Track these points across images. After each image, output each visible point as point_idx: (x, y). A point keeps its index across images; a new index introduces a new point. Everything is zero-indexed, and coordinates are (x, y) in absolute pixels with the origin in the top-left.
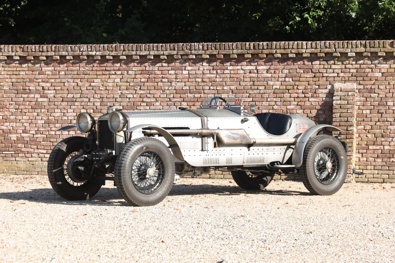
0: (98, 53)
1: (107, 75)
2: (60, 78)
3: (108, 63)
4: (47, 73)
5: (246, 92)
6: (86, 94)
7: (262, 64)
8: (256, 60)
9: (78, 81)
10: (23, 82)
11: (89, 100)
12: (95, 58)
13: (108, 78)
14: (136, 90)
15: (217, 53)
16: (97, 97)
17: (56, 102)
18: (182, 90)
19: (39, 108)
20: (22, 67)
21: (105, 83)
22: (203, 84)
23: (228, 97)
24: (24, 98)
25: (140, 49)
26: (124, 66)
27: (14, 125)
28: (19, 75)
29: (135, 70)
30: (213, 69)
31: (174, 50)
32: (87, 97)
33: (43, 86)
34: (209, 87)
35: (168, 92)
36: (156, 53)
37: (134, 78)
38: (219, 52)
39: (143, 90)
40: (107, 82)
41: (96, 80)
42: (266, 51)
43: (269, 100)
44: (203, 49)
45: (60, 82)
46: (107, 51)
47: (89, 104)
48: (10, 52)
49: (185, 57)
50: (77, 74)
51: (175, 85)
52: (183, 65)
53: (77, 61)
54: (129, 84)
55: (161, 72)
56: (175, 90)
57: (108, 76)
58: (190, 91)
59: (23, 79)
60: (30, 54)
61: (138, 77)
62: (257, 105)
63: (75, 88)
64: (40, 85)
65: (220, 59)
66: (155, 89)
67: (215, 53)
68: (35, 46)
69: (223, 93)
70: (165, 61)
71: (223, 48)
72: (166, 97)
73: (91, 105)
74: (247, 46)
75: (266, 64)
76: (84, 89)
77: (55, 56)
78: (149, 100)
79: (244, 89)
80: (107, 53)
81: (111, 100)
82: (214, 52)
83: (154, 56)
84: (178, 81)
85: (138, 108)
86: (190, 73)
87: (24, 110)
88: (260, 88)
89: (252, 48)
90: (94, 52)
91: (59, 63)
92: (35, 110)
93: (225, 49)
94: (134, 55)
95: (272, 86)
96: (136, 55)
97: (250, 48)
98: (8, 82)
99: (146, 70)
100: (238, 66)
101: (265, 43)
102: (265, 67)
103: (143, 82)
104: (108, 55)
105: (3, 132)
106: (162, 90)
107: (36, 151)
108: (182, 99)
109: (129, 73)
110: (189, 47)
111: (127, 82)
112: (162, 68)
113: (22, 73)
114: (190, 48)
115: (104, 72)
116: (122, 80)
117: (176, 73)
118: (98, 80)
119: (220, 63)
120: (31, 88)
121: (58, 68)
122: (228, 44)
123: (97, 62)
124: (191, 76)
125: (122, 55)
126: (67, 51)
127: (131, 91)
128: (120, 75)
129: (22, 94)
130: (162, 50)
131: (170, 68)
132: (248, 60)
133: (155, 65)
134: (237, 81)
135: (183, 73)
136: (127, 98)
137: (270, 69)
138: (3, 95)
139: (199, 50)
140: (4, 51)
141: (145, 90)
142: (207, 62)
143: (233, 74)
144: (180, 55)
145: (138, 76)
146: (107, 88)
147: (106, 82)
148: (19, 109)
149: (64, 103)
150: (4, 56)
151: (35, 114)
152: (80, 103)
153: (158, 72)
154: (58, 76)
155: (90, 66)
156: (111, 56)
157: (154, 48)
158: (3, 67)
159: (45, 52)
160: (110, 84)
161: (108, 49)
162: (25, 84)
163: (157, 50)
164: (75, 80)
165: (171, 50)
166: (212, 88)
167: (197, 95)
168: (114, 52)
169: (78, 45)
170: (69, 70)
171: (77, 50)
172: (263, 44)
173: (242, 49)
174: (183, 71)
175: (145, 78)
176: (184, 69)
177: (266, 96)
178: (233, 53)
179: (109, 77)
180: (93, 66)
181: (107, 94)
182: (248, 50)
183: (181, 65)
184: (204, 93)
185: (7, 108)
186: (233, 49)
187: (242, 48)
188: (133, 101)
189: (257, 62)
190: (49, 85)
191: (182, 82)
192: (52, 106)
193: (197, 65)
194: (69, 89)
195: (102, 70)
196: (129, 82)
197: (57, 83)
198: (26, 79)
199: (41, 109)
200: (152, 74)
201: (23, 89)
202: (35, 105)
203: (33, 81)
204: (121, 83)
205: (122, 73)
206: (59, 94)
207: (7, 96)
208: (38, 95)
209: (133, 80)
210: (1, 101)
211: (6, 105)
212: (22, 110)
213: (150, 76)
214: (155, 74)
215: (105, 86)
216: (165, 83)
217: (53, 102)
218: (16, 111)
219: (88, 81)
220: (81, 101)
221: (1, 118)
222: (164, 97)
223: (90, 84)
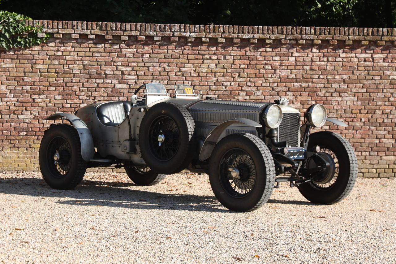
0: (192, 34)
1: (201, 59)
2: (144, 62)
3: (203, 46)
4: (128, 55)
5: (360, 82)
6: (174, 81)
7: (378, 52)
8: (372, 47)
9: (166, 65)
10: (98, 65)
12: (189, 40)
13: (202, 63)
14: (234, 78)
15: (331, 39)
16: (187, 84)
18: (288, 78)
19: (117, 95)
20: (96, 47)
21: (198, 68)
22: (311, 72)
23: (340, 87)
24: (98, 84)
25: (243, 32)
26: (221, 50)
28: (93, 56)
29: (234, 54)
30: (324, 56)
31: (282, 33)
32: (176, 85)
33: (122, 70)
34: (318, 76)
35: (271, 80)
36: (262, 36)
37: (232, 64)
38: (333, 38)
39: (242, 77)
40: (201, 67)
41: (186, 65)
42: (385, 38)
43: (385, 91)
44: (315, 34)
45: (143, 67)
46: (203, 33)
48: (84, 29)
49: (294, 42)
50: (165, 58)
51: (280, 73)
52: (290, 51)
53: (165, 43)
54: (227, 70)
55: (264, 57)
56: (280, 78)
57: (201, 61)
58: (296, 80)
59: (97, 61)
60: (110, 33)
62: (372, 97)
63: (162, 73)
64: (118, 69)
65: (333, 45)
66: (256, 76)
67: (329, 38)
68: (116, 24)
69: (334, 83)
70: (269, 46)
71: (337, 33)
72: (269, 86)
74: (365, 32)
75: (383, 52)
76: (172, 75)
77: (140, 36)
78: (249, 88)
79: (358, 79)
80: (203, 34)
81: (204, 88)
82: (327, 37)
83: (258, 40)
84: (283, 68)
85: (236, 97)
86: (298, 59)
88: (375, 78)
89: (370, 34)
90: (188, 33)
91: (144, 45)
92: (112, 98)
93: (340, 34)
94: (235, 38)
95: (389, 76)
96: (238, 38)
97: (368, 34)
98: (78, 65)
99: (246, 55)
100: (352, 53)
101: (385, 29)
102: (381, 56)
103: (242, 69)
104: (204, 37)
106: (264, 77)
108: (287, 88)
109: (226, 58)
110: (299, 31)
111: (224, 68)
112: (265, 53)
113: (96, 54)
114: (301, 32)
115: (196, 57)
116: (218, 66)
117: (281, 59)
118: (190, 64)
119: (333, 49)
120: (107, 72)
121: (142, 50)
122: (344, 29)
123: (190, 44)
124: (298, 64)
125: (221, 38)
126: (155, 31)
127: (228, 78)
128: (215, 60)
129: (96, 79)
130: (268, 34)
131: (274, 54)
132: (364, 47)
133: (257, 49)
134: (350, 70)
135: (289, 60)
136: (223, 85)
137: (387, 57)
138: (72, 79)
139: (310, 34)
140: (77, 28)
141: (245, 77)
142: (317, 49)
143: (346, 62)
144: (289, 39)
145: (237, 62)
146: (200, 75)
147: (199, 68)
148: (91, 96)
150: (77, 34)
153: (261, 58)
154: (141, 60)
155: (180, 49)
156: (208, 38)
157: (260, 31)
158: (72, 46)
159: (128, 31)
160: (204, 70)
161: (204, 30)
162: (101, 67)
163: (263, 33)
164: (161, 64)
165: (279, 34)
166: (321, 77)
167: (304, 85)
168: (212, 34)
169: (169, 25)
170: (154, 53)
171: (168, 30)
172: (382, 30)
173: (359, 35)
174: (289, 57)
175: (245, 64)
176: (290, 55)
177: (381, 86)
178: (349, 39)
179: (203, 62)
180: (185, 49)
181: (199, 81)
182: (366, 36)
183: (288, 51)
184: (313, 82)
185: (76, 95)
186: (349, 35)
187: (360, 33)
188: (231, 89)
189: (373, 49)
190: (129, 69)
191: (287, 69)
193: (305, 51)
194: (154, 75)
195: (195, 54)
196: (226, 68)
197: (139, 67)
198: (101, 61)
199: (119, 97)
200: (253, 60)
201: (97, 74)
202: (112, 92)
203: (110, 64)
204: (217, 69)
205: (219, 58)
206: (141, 80)
207: (76, 81)
208: (115, 80)
209: (231, 66)
210: (69, 86)
211: (76, 92)
212: (95, 97)
213: (251, 62)
214: (257, 60)
215: (198, 72)
216: (269, 70)
217: (134, 88)
218: (88, 98)
219: (177, 66)
220: (168, 88)
221: (69, 106)
222: (266, 86)
223: (180, 69)
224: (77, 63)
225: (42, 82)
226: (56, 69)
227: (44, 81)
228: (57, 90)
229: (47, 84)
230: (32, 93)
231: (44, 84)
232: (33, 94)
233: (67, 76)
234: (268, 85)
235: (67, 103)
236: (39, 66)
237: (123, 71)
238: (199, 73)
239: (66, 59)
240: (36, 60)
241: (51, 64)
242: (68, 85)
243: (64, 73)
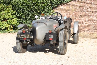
10: (82, 6)
27: (80, 21)
33: (87, 7)
45: (92, 6)
98: (78, 7)
107: (86, 30)
113: (82, 3)
129: (82, 10)
138: (77, 11)
148: (81, 15)
151: (85, 17)
158: (77, 1)
164: (96, 5)
170: (94, 2)
185: (78, 15)
194: (94, 8)
202: (85, 14)
206: (91, 10)
208: (86, 11)
217: (90, 13)
226: (74, 8)
228: (74, 14)
229: (72, 12)
230: (70, 15)
235: (76, 18)
239: (76, 5)
240: (70, 6)
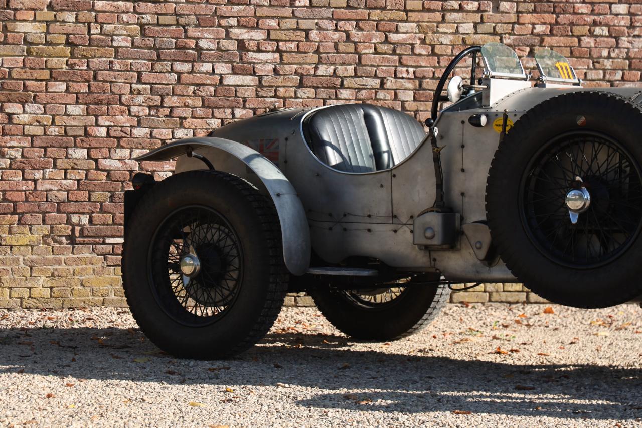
1: (439, 11)
2: (296, 17)
6: (372, 66)
9: (350, 26)
10: (178, 24)
11: (382, 84)
13: (440, 19)
16: (405, 75)
17: (281, 89)
19: (228, 104)
21: (430, 34)
24: (179, 74)
32: (376, 76)
33: (241, 38)
35: (608, 64)
37: (513, 23)
40: (438, 32)
41: (403, 26)
47: (381, 95)
50: (348, 7)
51: (630, 46)
54: (501, 39)
55: (590, 7)
56: (628, 58)
57: (438, 16)
59: (177, 15)
61: (526, 22)
63: (341, 47)
64: (231, 35)
66: (572, 54)
72: (603, 80)
73: (388, 97)
76: (367, 51)
84: (636, 33)
87: (178, 112)
92: (216, 111)
98: (128, 23)
103: (538, 35)
105: (108, 176)
106: (591, 57)
109: (501, 8)
111: (494, 33)
115: (427, 4)
116: (481, 28)
117: (632, 10)
118: (412, 24)
120: (203, 44)
128: (474, 12)
145: (526, 18)
146: (437, 51)
147: (434, 33)
148: (162, 106)
149: (307, 90)
152: (354, 91)
153: (583, 9)
154: (288, 11)
160: (446, 40)
162: (185, 31)
164: (341, 23)
175: (544, 23)
179: (443, 17)
181: (435, 67)
190: (259, 35)
192: (269, 100)
194: (321, 50)
196: (500, 35)
197: (284, 30)
198: (187, 15)
199: (233, 108)
200: (564, 12)
201: (177, 47)
202: (214, 96)
203: (211, 24)
204: (477, 36)
205: (482, 8)
206: (289, 64)
207: (123, 68)
208: (223, 64)
209: (513, 29)
210: (105, 81)
211: (120, 96)
212: (171, 108)
213: (559, 19)
214: (575, 13)
215: (430, 45)
216: (602, 39)
217: (272, 87)
218: (153, 113)
219: (380, 27)
220: (357, 86)
221: (105, 134)
222: (596, 77)
223: (386, 37)
224: (125, 20)
225: (31, 68)
226: (68, 35)
227: (38, 67)
228: (71, 90)
229: (46, 74)
230: (6, 100)
231: (37, 74)
232: (9, 102)
233: (98, 53)
234: (602, 77)
235: (97, 125)
236: (22, 27)
237: (243, 40)
238: (433, 46)
239: (97, 8)
240: (15, 10)
241: (56, 21)
242: (100, 78)
243: (90, 45)
